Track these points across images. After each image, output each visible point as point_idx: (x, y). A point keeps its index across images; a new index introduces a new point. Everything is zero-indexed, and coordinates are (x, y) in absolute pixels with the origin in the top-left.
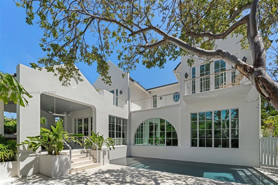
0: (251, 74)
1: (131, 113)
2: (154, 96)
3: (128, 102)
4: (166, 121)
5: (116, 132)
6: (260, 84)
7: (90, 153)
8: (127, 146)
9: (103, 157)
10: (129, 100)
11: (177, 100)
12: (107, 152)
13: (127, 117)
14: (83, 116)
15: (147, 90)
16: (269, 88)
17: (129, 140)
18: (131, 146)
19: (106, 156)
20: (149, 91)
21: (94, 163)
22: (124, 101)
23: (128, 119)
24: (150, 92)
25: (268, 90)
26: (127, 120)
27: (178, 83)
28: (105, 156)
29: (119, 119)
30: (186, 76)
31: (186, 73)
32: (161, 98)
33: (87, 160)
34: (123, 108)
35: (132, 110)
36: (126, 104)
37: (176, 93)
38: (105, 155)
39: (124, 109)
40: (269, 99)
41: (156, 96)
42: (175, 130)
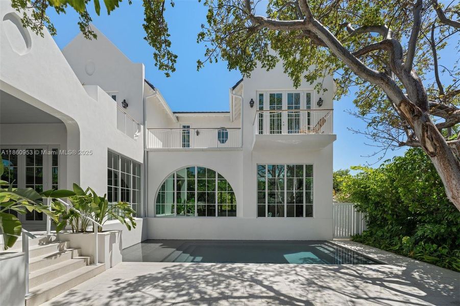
0: (419, 118)
1: (147, 152)
2: (184, 127)
3: (142, 127)
4: (218, 174)
5: (122, 190)
6: (427, 133)
7: (68, 240)
8: (142, 219)
9: (111, 249)
10: (144, 124)
11: (223, 140)
12: (117, 234)
13: (140, 159)
14: (43, 141)
15: (174, 113)
16: (437, 141)
17: (144, 208)
18: (149, 219)
19: (116, 246)
20: (177, 115)
21: (87, 265)
22: (134, 125)
23: (142, 162)
24: (177, 118)
25: (436, 143)
26: (139, 165)
27: (229, 112)
28: (113, 245)
29: (126, 161)
30: (252, 103)
31: (252, 99)
32: (198, 133)
33: (66, 260)
34: (132, 137)
35: (150, 146)
36: (139, 131)
37: (223, 129)
38: (115, 242)
39: (136, 140)
40: (433, 155)
41: (188, 127)
42: (232, 190)
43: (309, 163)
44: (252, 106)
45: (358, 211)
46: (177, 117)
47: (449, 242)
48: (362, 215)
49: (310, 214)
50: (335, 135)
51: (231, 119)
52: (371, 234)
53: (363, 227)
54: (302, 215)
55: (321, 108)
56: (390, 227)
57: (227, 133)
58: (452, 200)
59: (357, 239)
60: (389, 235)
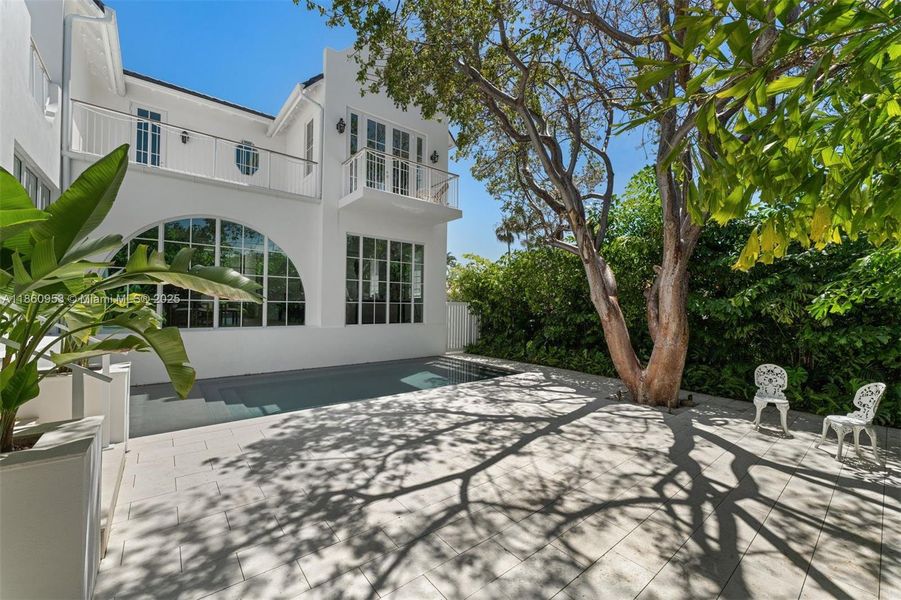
1: (71, 161)
3: (59, 91)
4: (269, 240)
10: (63, 86)
11: (247, 168)
13: (55, 178)
22: (44, 82)
23: (58, 185)
26: (49, 191)
27: (274, 119)
30: (341, 127)
31: (341, 119)
32: (184, 138)
36: (52, 102)
40: (587, 261)
41: (156, 117)
42: (296, 274)
43: (419, 242)
44: (341, 131)
45: (472, 313)
46: (127, 85)
47: (565, 343)
48: (475, 318)
49: (419, 319)
50: (461, 212)
51: (270, 131)
52: (488, 343)
53: (475, 334)
54: (409, 321)
55: (436, 166)
56: (511, 331)
57: (257, 155)
58: (594, 302)
59: (470, 350)
60: (510, 341)
